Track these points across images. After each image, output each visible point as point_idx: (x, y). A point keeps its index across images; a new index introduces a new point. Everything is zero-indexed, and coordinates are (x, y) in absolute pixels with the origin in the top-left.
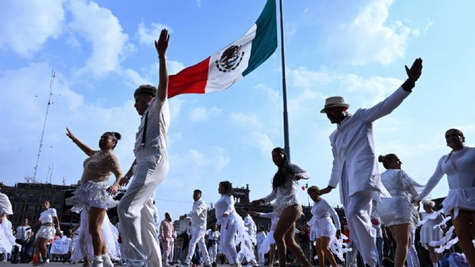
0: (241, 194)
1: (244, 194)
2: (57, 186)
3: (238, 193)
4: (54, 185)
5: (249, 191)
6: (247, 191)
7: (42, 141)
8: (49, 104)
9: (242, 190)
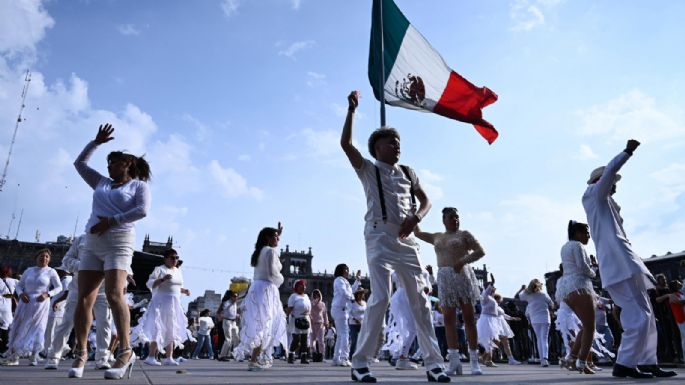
0: (302, 260)
1: (305, 260)
2: (27, 243)
3: (296, 260)
4: (23, 243)
5: (312, 257)
6: (309, 257)
7: (4, 176)
8: (19, 120)
9: (302, 255)
